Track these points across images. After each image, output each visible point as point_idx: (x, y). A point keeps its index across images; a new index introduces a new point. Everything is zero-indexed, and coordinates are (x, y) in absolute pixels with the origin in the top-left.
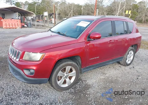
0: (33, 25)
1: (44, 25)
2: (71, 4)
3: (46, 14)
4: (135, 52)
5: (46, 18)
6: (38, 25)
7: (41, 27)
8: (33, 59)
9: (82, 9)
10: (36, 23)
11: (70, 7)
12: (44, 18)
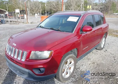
0: (6, 21)
1: (17, 21)
2: (36, 2)
3: (17, 11)
4: (105, 38)
5: (18, 15)
6: (11, 21)
7: (15, 23)
8: (39, 57)
9: (45, 5)
10: (9, 20)
11: (35, 4)
12: (16, 14)
